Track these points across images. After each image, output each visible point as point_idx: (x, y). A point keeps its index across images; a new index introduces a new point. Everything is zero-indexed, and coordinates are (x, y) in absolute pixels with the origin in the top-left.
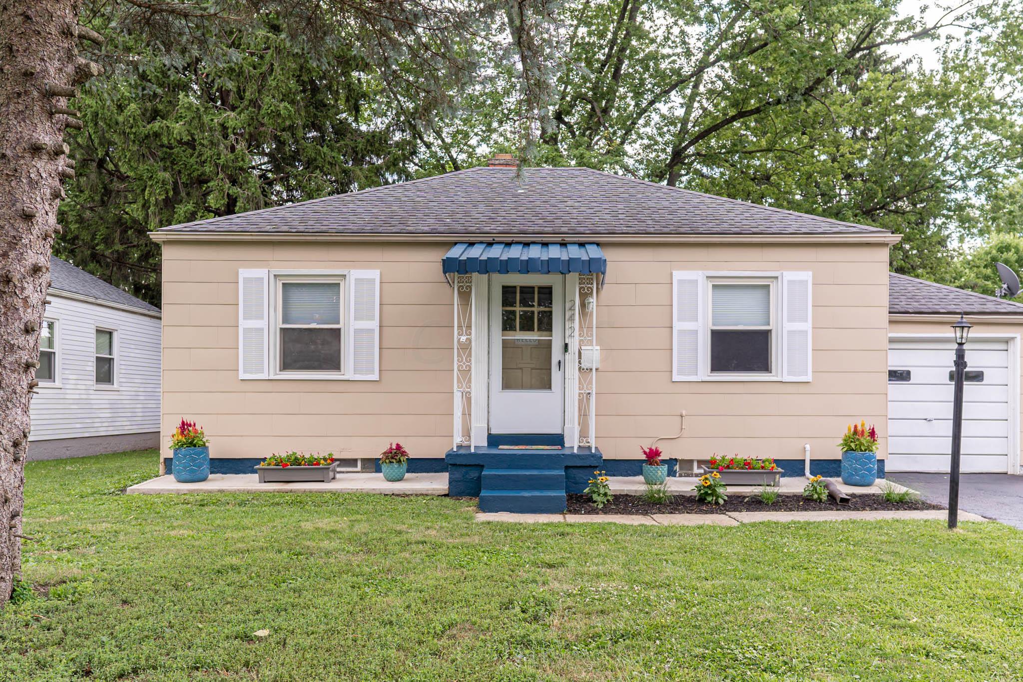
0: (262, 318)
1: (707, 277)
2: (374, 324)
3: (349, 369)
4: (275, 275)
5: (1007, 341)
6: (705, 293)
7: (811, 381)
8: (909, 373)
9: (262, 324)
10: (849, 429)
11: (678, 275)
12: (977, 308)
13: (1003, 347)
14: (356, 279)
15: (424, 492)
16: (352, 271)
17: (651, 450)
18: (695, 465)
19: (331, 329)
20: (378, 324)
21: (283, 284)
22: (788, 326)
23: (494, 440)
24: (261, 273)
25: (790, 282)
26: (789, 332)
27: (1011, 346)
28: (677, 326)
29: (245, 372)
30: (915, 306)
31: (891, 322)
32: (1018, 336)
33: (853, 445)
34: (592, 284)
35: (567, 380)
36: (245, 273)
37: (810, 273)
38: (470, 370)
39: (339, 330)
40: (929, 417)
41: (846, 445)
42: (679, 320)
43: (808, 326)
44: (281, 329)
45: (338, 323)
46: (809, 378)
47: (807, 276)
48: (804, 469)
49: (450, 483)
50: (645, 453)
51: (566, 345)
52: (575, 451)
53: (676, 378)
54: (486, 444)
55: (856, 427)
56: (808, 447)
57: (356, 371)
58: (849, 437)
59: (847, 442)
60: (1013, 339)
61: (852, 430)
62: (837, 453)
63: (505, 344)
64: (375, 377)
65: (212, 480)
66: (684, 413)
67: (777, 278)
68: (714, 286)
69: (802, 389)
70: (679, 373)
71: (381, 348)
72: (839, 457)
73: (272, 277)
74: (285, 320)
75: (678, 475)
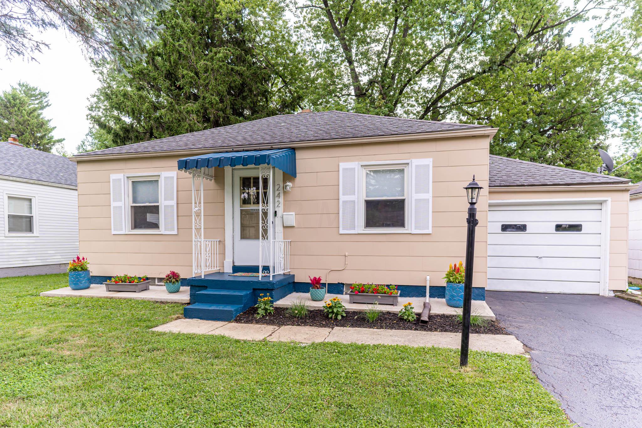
0: (121, 201)
1: (361, 166)
2: (174, 203)
3: (162, 230)
4: (128, 177)
5: (601, 203)
6: (361, 175)
7: (431, 233)
8: (525, 226)
9: (121, 204)
10: (451, 267)
11: (343, 165)
12: (578, 180)
14: (165, 177)
15: (177, 301)
16: (163, 173)
17: (315, 278)
19: (154, 206)
20: (176, 202)
21: (133, 182)
22: (415, 196)
23: (236, 269)
24: (120, 176)
25: (417, 166)
26: (416, 200)
27: (604, 207)
28: (342, 198)
29: (114, 230)
32: (609, 199)
33: (451, 278)
34: (270, 172)
35: (276, 234)
36: (113, 177)
37: (431, 159)
38: (201, 228)
39: (158, 206)
40: (539, 256)
41: (447, 278)
42: (343, 195)
43: (429, 196)
44: (132, 206)
45: (158, 202)
46: (429, 231)
47: (429, 161)
48: (425, 292)
49: (190, 296)
50: (311, 278)
51: (276, 212)
52: (260, 279)
53: (341, 232)
54: (231, 271)
55: (455, 265)
56: (428, 277)
57: (166, 229)
58: (450, 273)
59: (449, 275)
60: (606, 201)
61: (453, 268)
63: (242, 213)
64: (175, 232)
65: (93, 288)
66: (347, 254)
67: (408, 164)
68: (367, 172)
69: (425, 238)
70: (344, 228)
71: (178, 216)
72: (445, 285)
73: (126, 178)
74: (134, 201)
75: (344, 293)
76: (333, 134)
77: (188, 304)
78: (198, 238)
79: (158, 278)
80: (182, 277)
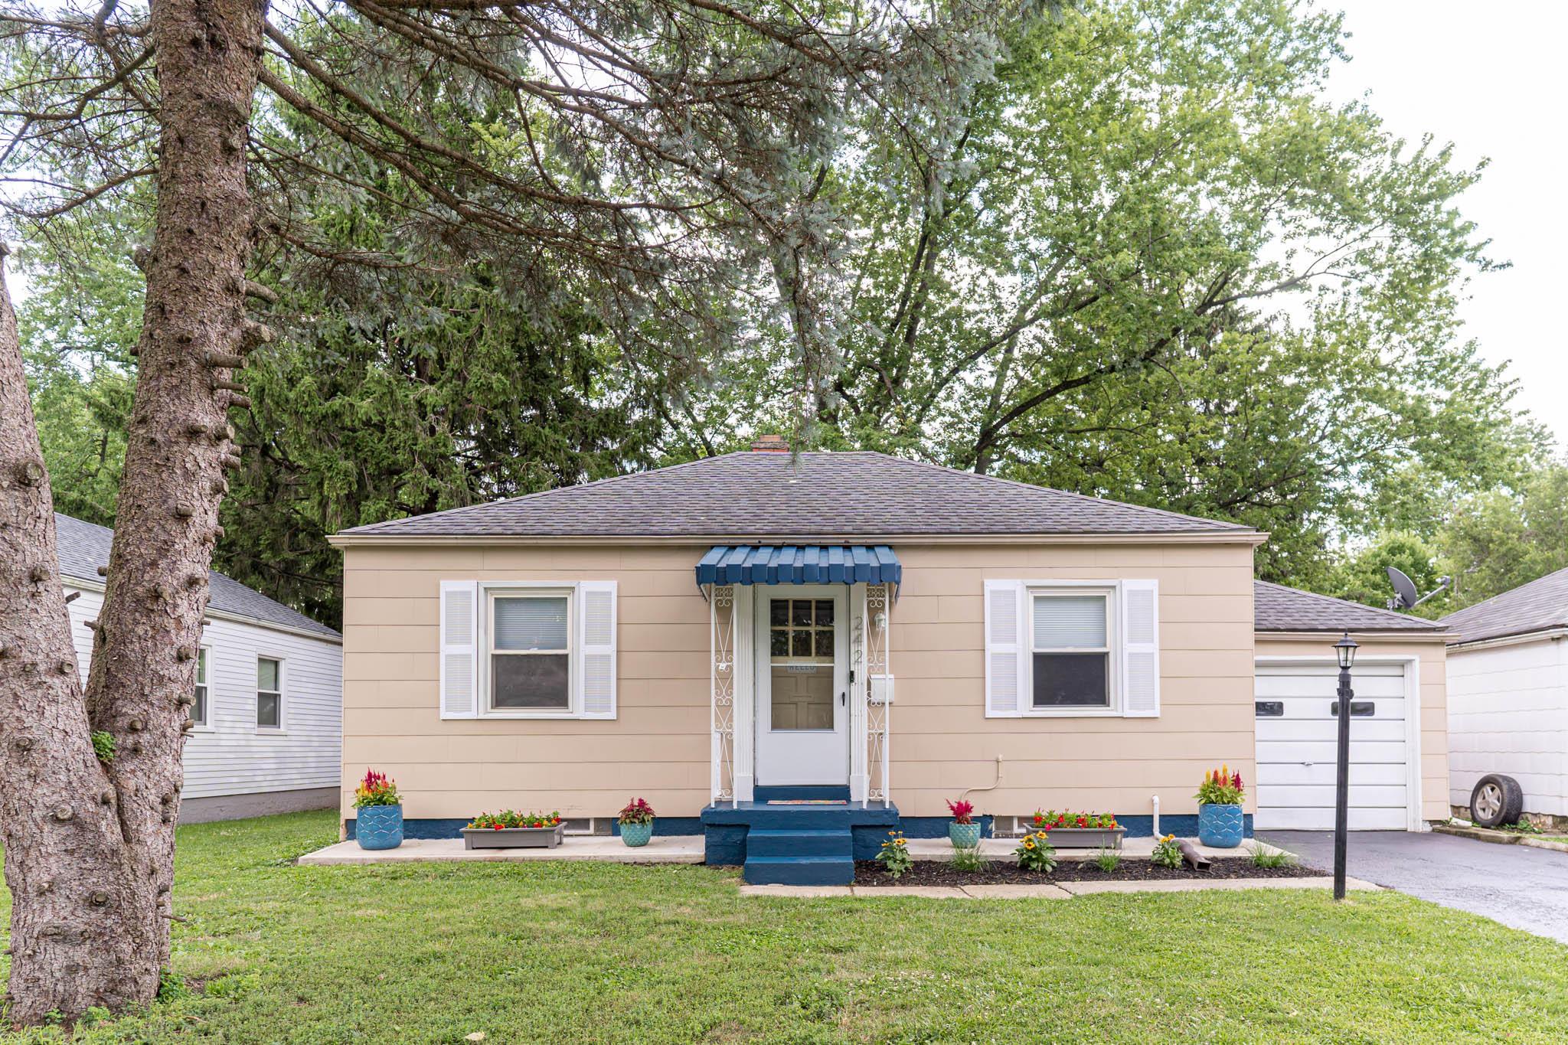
0: (469, 642)
1: (1027, 587)
2: (611, 649)
3: (578, 705)
4: (486, 589)
5: (1402, 664)
6: (1025, 607)
7: (1159, 715)
8: (1281, 705)
9: (470, 649)
10: (1208, 776)
11: (991, 585)
12: (1365, 623)
13: (1398, 671)
14: (587, 593)
16: (583, 583)
17: (960, 804)
18: (1015, 822)
19: (555, 655)
20: (615, 649)
21: (496, 599)
22: (1130, 648)
23: (762, 793)
24: (469, 585)
25: (1131, 593)
26: (1131, 655)
27: (1408, 671)
28: (991, 648)
29: (448, 709)
30: (1287, 621)
31: (1257, 642)
32: (1415, 658)
33: (1213, 796)
34: (884, 596)
35: (853, 718)
36: (447, 586)
37: (1156, 582)
38: (731, 705)
39: (566, 656)
40: (1307, 761)
42: (993, 641)
43: (1154, 648)
44: (493, 656)
45: (565, 647)
46: (1156, 712)
47: (1151, 584)
48: (1152, 826)
49: (707, 848)
50: (952, 808)
51: (852, 674)
52: (865, 807)
53: (989, 714)
54: (752, 799)
55: (1216, 773)
56: (1156, 799)
57: (587, 708)
58: (1208, 786)
59: (1204, 793)
60: (1410, 661)
61: (1212, 777)
62: (1192, 807)
63: (776, 673)
64: (612, 715)
65: (405, 847)
66: (1000, 757)
67: (1113, 587)
68: (1036, 599)
69: (1147, 726)
70: (994, 708)
71: (618, 679)
72: (1196, 812)
73: (482, 591)
74: (499, 644)
75: (993, 835)
77: (702, 864)
78: (725, 725)
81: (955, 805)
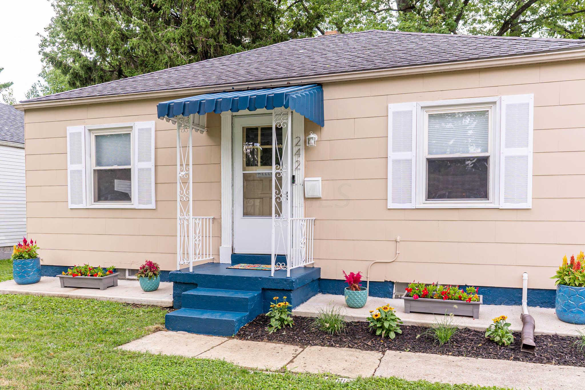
0: (81, 163)
1: (422, 107)
2: (151, 165)
3: (135, 200)
4: (90, 130)
6: (420, 123)
7: (530, 208)
9: (80, 167)
10: (565, 261)
11: (393, 107)
14: (139, 129)
15: (155, 304)
16: (137, 123)
17: (352, 274)
19: (125, 169)
20: (154, 164)
21: (96, 136)
22: (507, 152)
23: (237, 259)
24: (80, 129)
25: (509, 107)
26: (507, 158)
28: (392, 156)
29: (72, 203)
33: (567, 279)
34: (287, 119)
35: (294, 208)
36: (71, 129)
37: (532, 95)
38: (188, 201)
39: (130, 169)
41: (560, 277)
42: (394, 151)
43: (528, 151)
44: (94, 170)
45: (130, 164)
46: (528, 205)
47: (527, 99)
48: (521, 298)
49: (174, 297)
50: (346, 276)
51: (293, 177)
52: (272, 275)
53: (391, 205)
54: (230, 262)
55: (572, 259)
56: (526, 276)
57: (139, 202)
58: (564, 270)
59: (561, 274)
61: (569, 262)
62: (552, 284)
63: (246, 178)
64: (153, 206)
65: (43, 282)
66: (398, 239)
67: (494, 103)
68: (431, 116)
69: (521, 216)
70: (394, 201)
71: (156, 183)
72: (555, 287)
73: (87, 131)
74: (98, 163)
75: (394, 296)
76: (378, 62)
77: (171, 308)
78: (185, 214)
79: (129, 270)
80: (162, 268)
81: (348, 274)
